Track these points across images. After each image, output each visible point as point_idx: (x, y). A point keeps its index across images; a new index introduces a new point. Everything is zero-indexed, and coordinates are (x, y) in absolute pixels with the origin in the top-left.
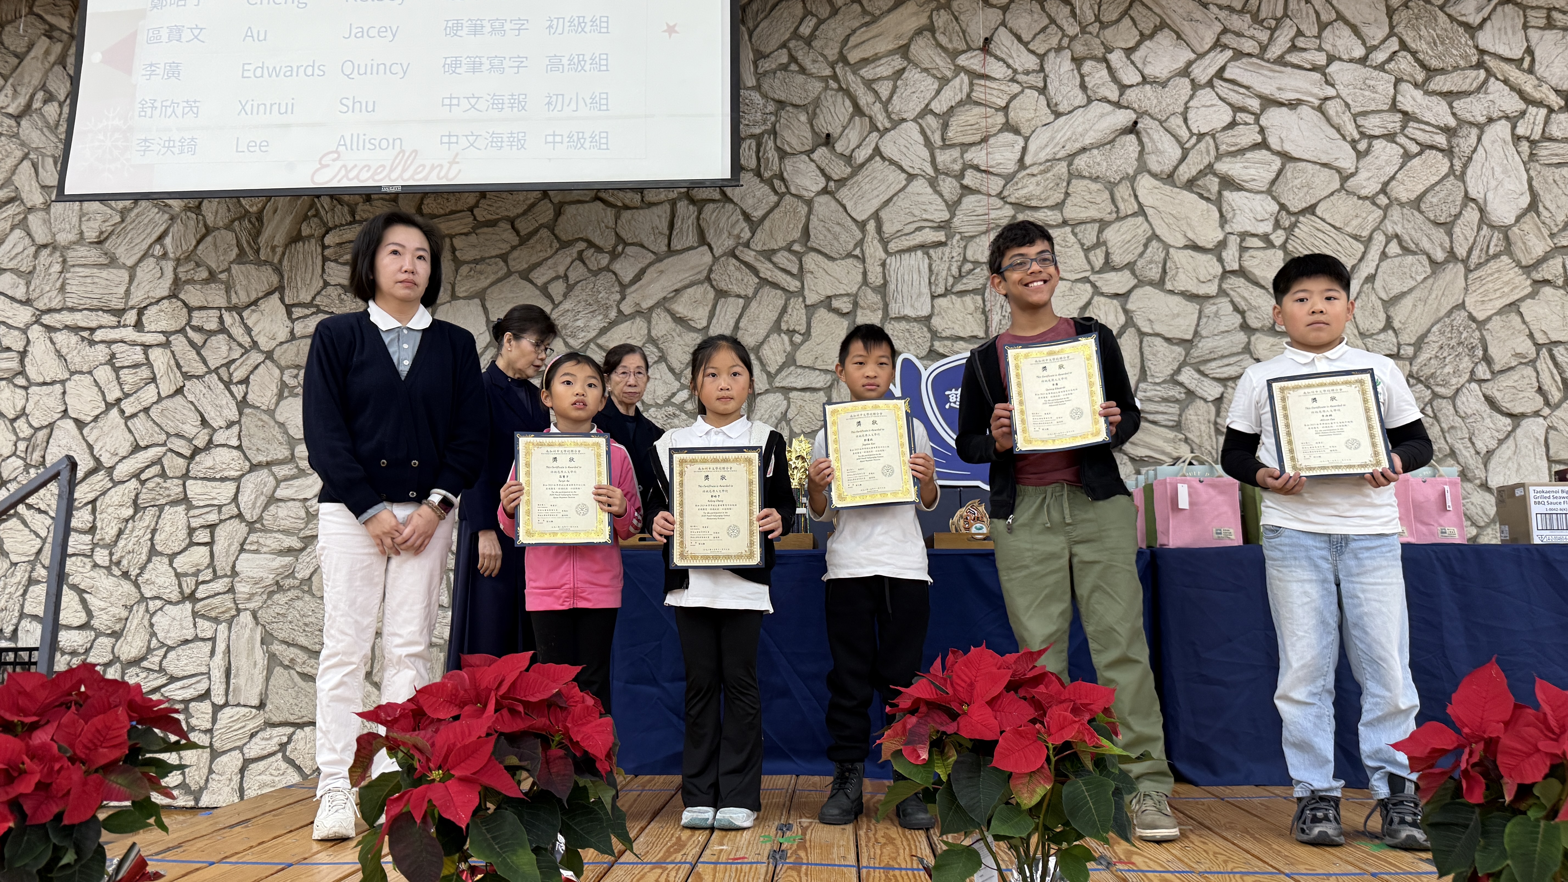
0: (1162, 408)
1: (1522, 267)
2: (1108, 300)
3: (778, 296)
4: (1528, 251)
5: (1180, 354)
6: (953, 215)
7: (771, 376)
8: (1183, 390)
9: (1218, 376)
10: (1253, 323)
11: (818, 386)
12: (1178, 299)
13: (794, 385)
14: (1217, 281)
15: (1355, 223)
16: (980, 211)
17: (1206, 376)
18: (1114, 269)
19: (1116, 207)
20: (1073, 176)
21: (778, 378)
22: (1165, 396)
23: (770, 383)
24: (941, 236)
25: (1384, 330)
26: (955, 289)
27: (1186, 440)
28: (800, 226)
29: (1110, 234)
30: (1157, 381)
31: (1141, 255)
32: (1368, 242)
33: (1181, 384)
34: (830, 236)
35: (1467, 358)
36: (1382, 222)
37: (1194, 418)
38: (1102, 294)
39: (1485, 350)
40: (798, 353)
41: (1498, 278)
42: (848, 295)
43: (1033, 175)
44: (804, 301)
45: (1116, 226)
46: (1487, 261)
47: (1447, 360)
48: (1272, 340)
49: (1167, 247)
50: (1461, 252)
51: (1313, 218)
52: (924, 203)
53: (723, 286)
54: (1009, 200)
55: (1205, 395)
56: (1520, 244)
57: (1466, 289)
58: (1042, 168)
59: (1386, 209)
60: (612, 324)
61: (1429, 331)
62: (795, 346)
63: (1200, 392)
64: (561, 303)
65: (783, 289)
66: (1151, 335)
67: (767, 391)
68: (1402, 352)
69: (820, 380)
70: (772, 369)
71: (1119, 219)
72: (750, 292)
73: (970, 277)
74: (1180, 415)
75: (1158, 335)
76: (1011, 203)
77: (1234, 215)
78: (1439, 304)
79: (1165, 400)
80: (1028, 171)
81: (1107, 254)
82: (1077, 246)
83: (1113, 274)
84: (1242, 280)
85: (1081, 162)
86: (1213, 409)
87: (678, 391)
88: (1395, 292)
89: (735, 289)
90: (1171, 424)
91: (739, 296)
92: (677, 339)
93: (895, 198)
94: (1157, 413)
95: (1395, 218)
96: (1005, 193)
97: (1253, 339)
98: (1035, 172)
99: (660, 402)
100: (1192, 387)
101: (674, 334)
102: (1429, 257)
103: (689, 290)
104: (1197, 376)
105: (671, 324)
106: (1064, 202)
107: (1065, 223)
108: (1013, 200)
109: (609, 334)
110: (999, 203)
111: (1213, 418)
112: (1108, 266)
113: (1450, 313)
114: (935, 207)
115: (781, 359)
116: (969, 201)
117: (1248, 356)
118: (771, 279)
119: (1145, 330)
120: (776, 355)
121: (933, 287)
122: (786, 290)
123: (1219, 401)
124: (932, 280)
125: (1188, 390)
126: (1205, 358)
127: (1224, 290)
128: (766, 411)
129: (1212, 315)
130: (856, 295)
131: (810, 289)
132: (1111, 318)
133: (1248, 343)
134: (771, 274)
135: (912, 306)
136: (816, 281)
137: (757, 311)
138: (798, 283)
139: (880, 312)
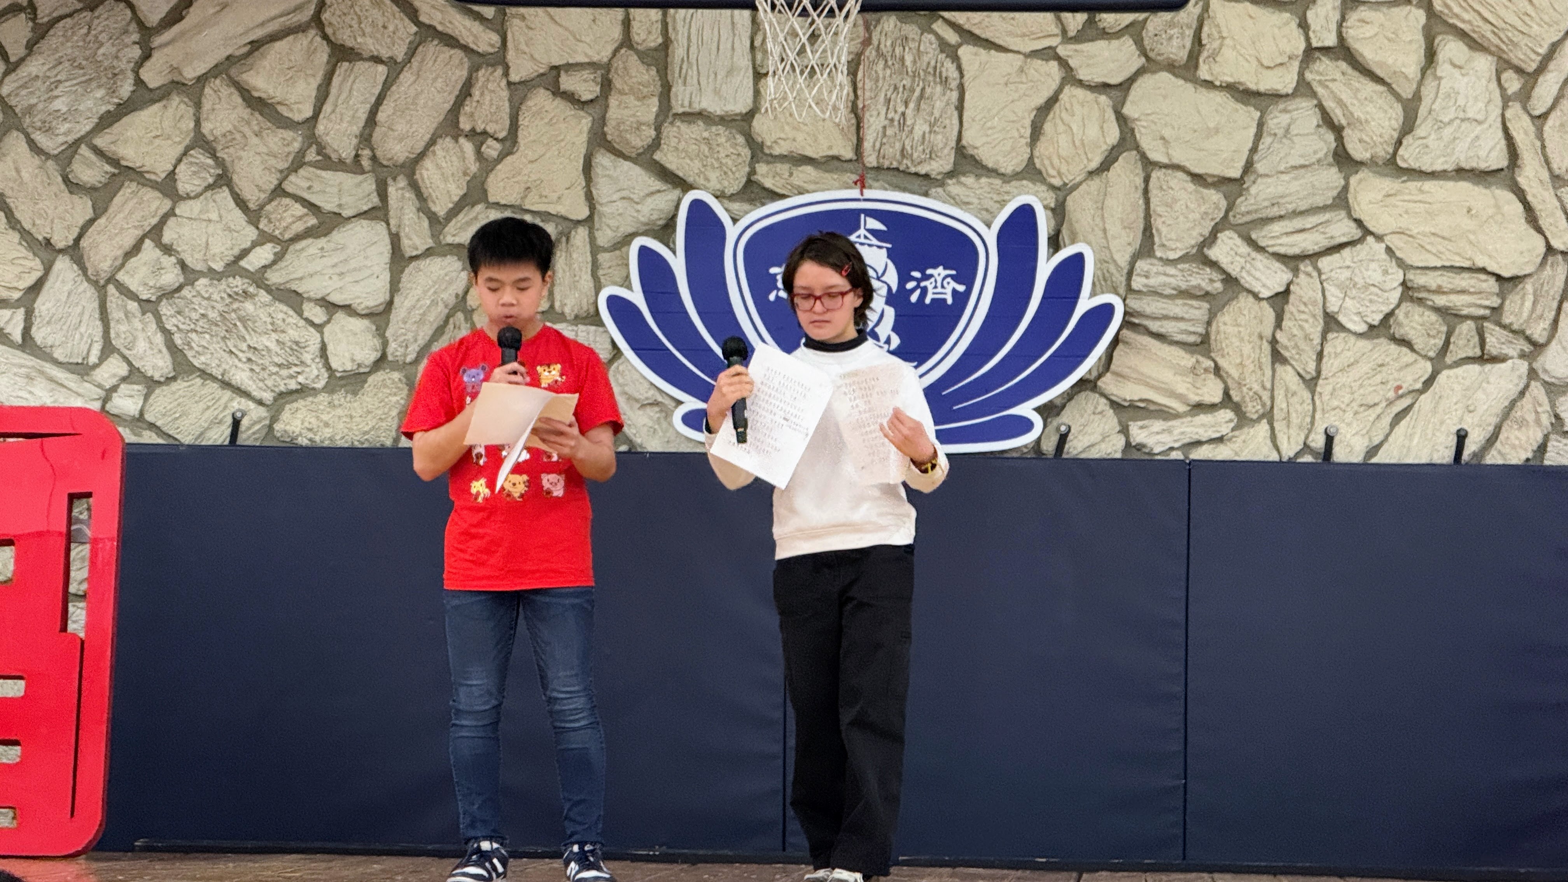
0: (1177, 308)
2: (1089, 96)
3: (456, 61)
5: (1217, 208)
7: (437, 224)
8: (1216, 276)
9: (1282, 250)
10: (1357, 151)
12: (1220, 98)
14: (1296, 64)
17: (1261, 249)
21: (451, 227)
22: (1184, 286)
23: (435, 235)
27: (1217, 370)
30: (1173, 256)
33: (1214, 265)
37: (1230, 329)
38: (1080, 83)
40: (491, 178)
42: (592, 65)
44: (506, 74)
48: (1387, 184)
53: (345, 37)
55: (1257, 287)
60: (125, 109)
62: (487, 165)
63: (1247, 280)
64: (22, 60)
65: (465, 48)
66: (1166, 166)
67: (428, 253)
70: (440, 208)
72: (400, 53)
74: (1209, 323)
75: (1177, 167)
79: (1185, 294)
83: (1102, 44)
84: (1343, 65)
86: (1270, 314)
87: (255, 244)
89: (369, 45)
90: (1192, 339)
91: (377, 60)
92: (254, 140)
94: (1166, 317)
97: (1355, 180)
99: (218, 266)
100: (1234, 270)
101: (246, 130)
103: (278, 45)
104: (1244, 249)
105: (244, 112)
109: (117, 127)
111: (1268, 332)
115: (456, 191)
117: (1343, 214)
118: (440, 28)
119: (1154, 156)
120: (445, 179)
121: (759, 56)
122: (472, 50)
123: (1281, 298)
124: (757, 43)
125: (1228, 275)
126: (1263, 215)
127: (1309, 85)
128: (425, 292)
129: (1280, 132)
130: (607, 67)
131: (517, 49)
132: (1093, 131)
133: (1346, 188)
134: (438, 16)
135: (717, 92)
136: (531, 33)
137: (412, 92)
138: (495, 38)
139: (655, 101)
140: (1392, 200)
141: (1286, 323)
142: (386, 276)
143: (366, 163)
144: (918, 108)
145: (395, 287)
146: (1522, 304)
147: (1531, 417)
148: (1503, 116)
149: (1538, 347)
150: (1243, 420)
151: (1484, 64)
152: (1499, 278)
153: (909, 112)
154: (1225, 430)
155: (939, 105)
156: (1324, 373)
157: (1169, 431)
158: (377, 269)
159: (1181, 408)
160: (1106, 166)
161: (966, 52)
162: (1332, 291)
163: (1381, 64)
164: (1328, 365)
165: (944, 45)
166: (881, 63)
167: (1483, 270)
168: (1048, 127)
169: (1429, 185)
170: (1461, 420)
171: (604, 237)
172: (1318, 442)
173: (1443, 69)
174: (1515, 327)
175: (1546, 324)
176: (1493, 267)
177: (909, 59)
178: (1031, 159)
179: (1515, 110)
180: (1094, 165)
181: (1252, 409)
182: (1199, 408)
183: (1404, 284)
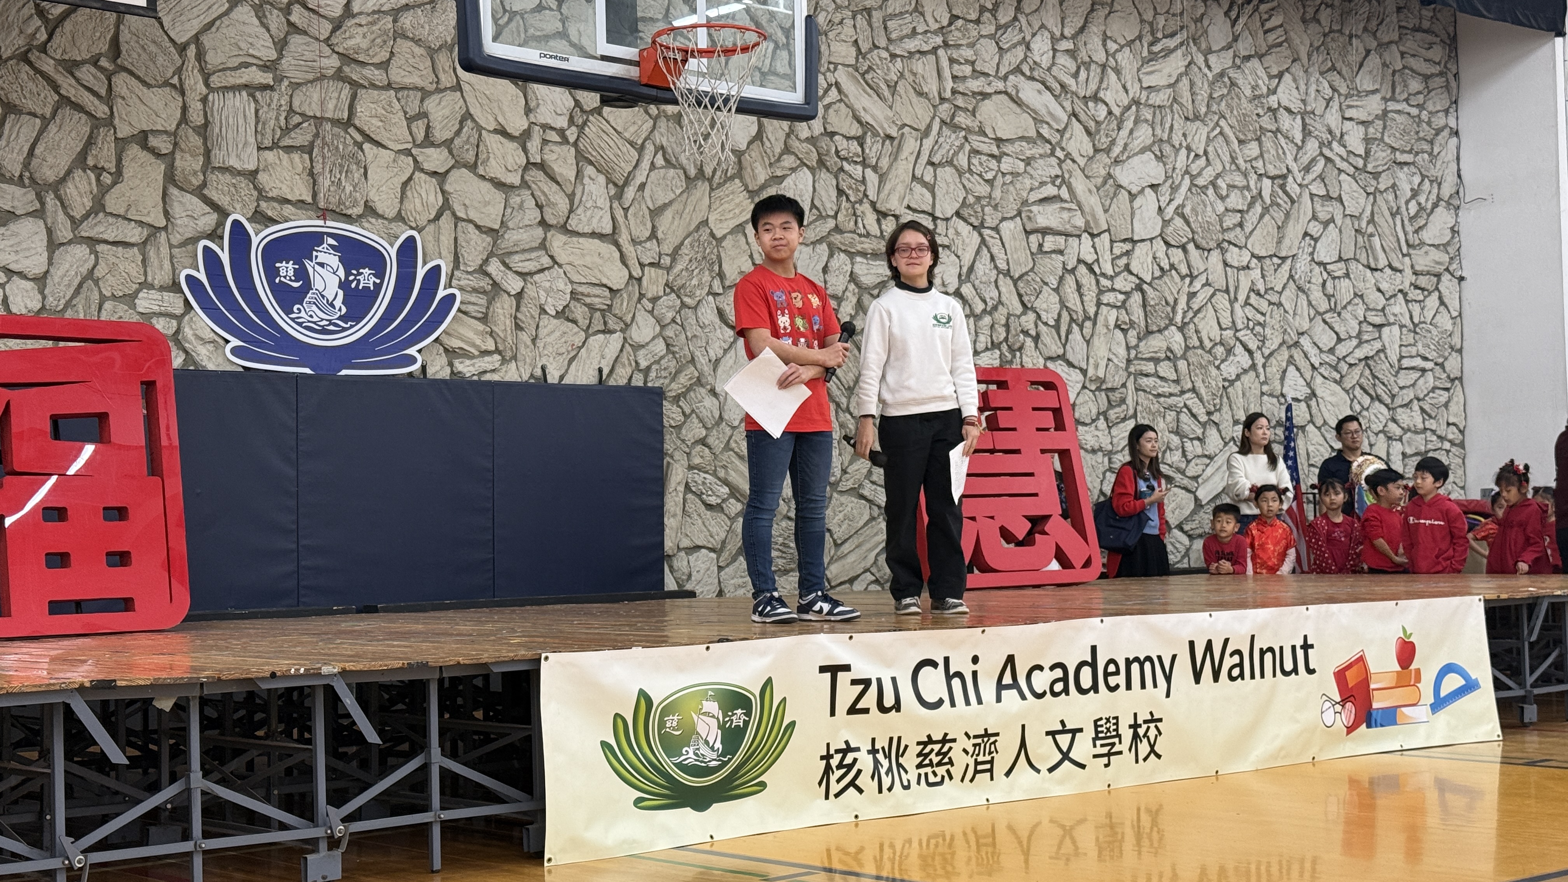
0: (472, 298)
1: (748, 191)
2: (428, 178)
3: (83, 121)
4: (754, 177)
5: (489, 244)
6: (281, 56)
7: (75, 223)
8: (491, 282)
9: (520, 270)
10: (551, 220)
11: (133, 240)
12: (488, 185)
13: (105, 236)
14: (522, 171)
15: (632, 129)
16: (308, 56)
17: (510, 268)
18: (433, 145)
19: (437, 76)
20: (400, 34)
21: (84, 226)
22: (477, 286)
23: (74, 232)
24: (267, 78)
25: (649, 239)
26: (281, 144)
27: (491, 333)
28: (109, 37)
29: (431, 105)
30: (470, 269)
31: (458, 133)
32: (641, 149)
33: (488, 275)
34: (144, 56)
35: (707, 273)
36: (652, 131)
37: (500, 311)
38: (422, 170)
39: (720, 266)
40: (107, 197)
41: (732, 200)
42: (166, 132)
43: (360, 25)
44: (114, 132)
45: (436, 98)
46: (725, 182)
47: (695, 273)
48: (564, 238)
49: (480, 128)
50: (708, 171)
51: (600, 118)
52: (250, 36)
53: (13, 98)
54: (336, 49)
55: (509, 289)
56: (749, 170)
57: (710, 207)
58: (370, 19)
59: (655, 119)
61: (682, 243)
62: (104, 190)
63: (505, 285)
65: (89, 114)
66: (464, 220)
67: (70, 242)
68: (662, 261)
69: (135, 234)
70: (77, 214)
71: (439, 91)
72: (48, 111)
73: (297, 130)
74: (488, 308)
75: (470, 221)
76: (338, 53)
77: (538, 105)
78: (691, 219)
79: (475, 290)
80: (357, 20)
81: (428, 127)
82: (401, 114)
83: (432, 149)
84: (543, 174)
85: (407, 20)
86: (514, 304)
88: (660, 203)
89: (29, 104)
90: (480, 315)
91: (34, 115)
93: (218, 23)
94: (469, 303)
95: (662, 130)
96: (334, 40)
97: (549, 235)
98: (363, 23)
100: (498, 279)
102: (685, 173)
104: (502, 268)
106: (389, 60)
107: (389, 86)
108: (341, 50)
110: (327, 51)
111: (514, 313)
112: (428, 141)
113: (697, 228)
114: (262, 42)
115: (87, 203)
116: (296, 40)
117: (544, 252)
118: (73, 99)
119: (461, 214)
120: (81, 197)
121: (259, 137)
122: (92, 115)
123: (519, 296)
124: (259, 129)
125: (494, 282)
126: (511, 250)
127: (526, 183)
128: (71, 266)
129: (516, 206)
130: (175, 134)
131: (120, 118)
132: (432, 198)
133: (545, 239)
134: (73, 91)
135: (238, 156)
136: (129, 109)
137: (57, 139)
138: (107, 109)
139: (201, 158)
140: (566, 247)
141: (523, 309)
142: (46, 254)
143: (27, 181)
144: (346, 176)
145: (50, 262)
146: (622, 304)
147: (626, 362)
148: (611, 207)
149: (627, 326)
150: (504, 361)
151: (602, 179)
152: (611, 289)
153: (343, 177)
154: (497, 365)
155: (356, 175)
156: (541, 336)
157: (473, 365)
158: (40, 250)
159: (476, 353)
160: (438, 217)
161: (367, 146)
162: (542, 293)
163: (561, 174)
164: (543, 332)
165: (356, 143)
166: (326, 149)
167: (605, 286)
168: (409, 193)
169: (581, 240)
170: (600, 362)
171: (176, 239)
172: (538, 372)
173: (586, 180)
174: (619, 315)
175: (631, 315)
176: (610, 284)
177: (341, 147)
178: (400, 211)
179: (616, 204)
180: (432, 217)
181: (508, 354)
182: (485, 353)
183: (572, 292)
